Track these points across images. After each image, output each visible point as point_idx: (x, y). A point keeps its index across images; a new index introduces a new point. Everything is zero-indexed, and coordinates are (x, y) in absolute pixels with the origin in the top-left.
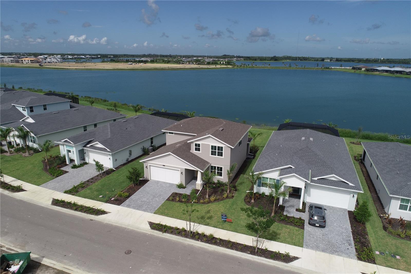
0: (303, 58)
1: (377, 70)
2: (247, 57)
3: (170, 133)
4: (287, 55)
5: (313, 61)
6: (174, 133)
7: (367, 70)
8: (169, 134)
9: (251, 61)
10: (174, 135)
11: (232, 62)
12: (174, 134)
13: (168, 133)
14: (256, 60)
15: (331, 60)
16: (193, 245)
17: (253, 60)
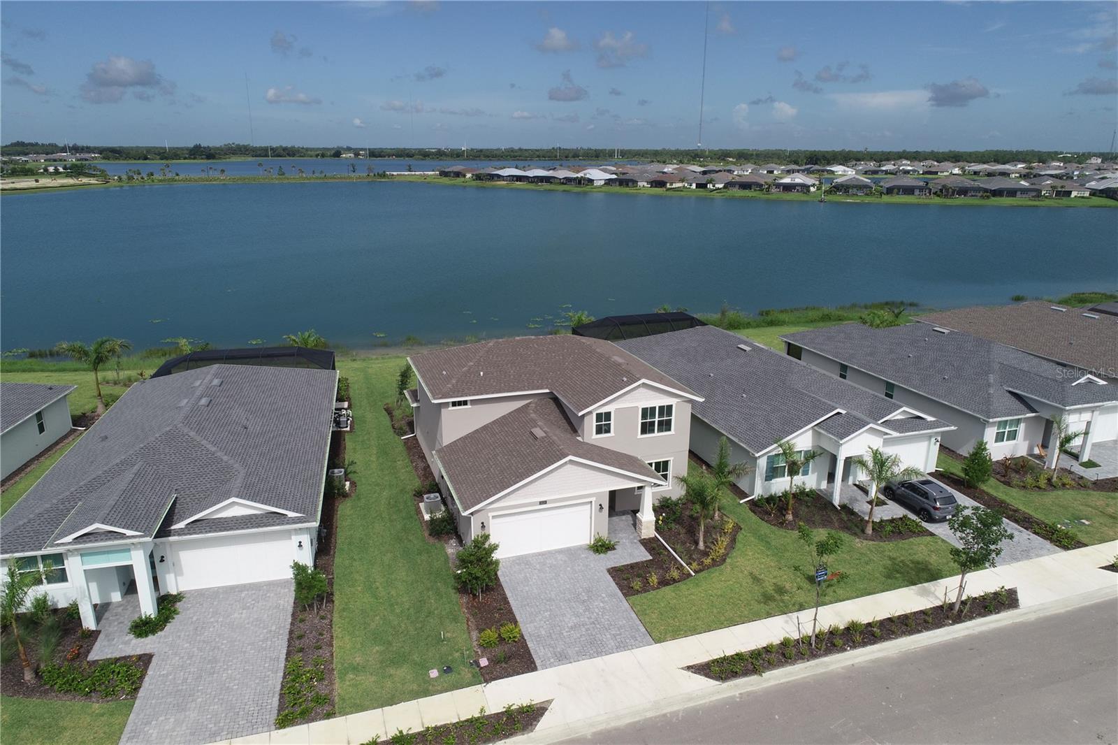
0: (285, 149)
1: (499, 176)
2: (110, 148)
3: (454, 404)
4: (236, 143)
5: (311, 157)
6: (471, 400)
7: (478, 177)
8: (451, 408)
9: (130, 162)
10: (469, 406)
11: (90, 165)
12: (469, 403)
13: (451, 405)
14: (146, 158)
15: (357, 155)
16: (853, 665)
17: (139, 159)
